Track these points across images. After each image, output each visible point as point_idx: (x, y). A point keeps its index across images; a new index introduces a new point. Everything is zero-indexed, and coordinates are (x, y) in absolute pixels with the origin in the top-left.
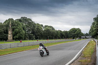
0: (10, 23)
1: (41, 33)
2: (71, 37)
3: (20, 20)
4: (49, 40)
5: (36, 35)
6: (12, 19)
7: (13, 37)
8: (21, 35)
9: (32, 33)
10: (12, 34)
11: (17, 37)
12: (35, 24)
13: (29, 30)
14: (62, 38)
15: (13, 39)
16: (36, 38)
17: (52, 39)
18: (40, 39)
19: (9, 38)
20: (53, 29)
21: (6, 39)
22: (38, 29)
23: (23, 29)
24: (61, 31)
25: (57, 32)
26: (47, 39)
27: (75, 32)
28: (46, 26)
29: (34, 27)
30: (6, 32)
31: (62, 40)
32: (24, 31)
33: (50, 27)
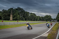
1: (28, 17)
2: (45, 20)
3: (17, 9)
5: (25, 18)
9: (23, 17)
11: (15, 18)
15: (13, 19)
19: (11, 19)
22: (26, 14)
27: (47, 18)
28: (31, 13)
30: (9, 16)
31: (40, 22)
32: (19, 16)
33: (34, 14)
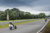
0: (8, 12)
1: (24, 16)
2: (40, 18)
3: (13, 10)
4: (28, 20)
5: (21, 17)
6: (9, 9)
7: (9, 18)
8: (13, 17)
9: (19, 16)
10: (9, 17)
11: (11, 18)
12: (20, 11)
13: (17, 15)
14: (35, 18)
16: (21, 19)
17: (30, 19)
18: (23, 19)
20: (30, 14)
21: (6, 20)
22: (22, 14)
23: (15, 14)
24: (34, 15)
25: (32, 15)
26: (27, 19)
27: (42, 15)
28: (26, 12)
29: (20, 13)
30: (6, 16)
32: (15, 15)
33: (29, 13)
